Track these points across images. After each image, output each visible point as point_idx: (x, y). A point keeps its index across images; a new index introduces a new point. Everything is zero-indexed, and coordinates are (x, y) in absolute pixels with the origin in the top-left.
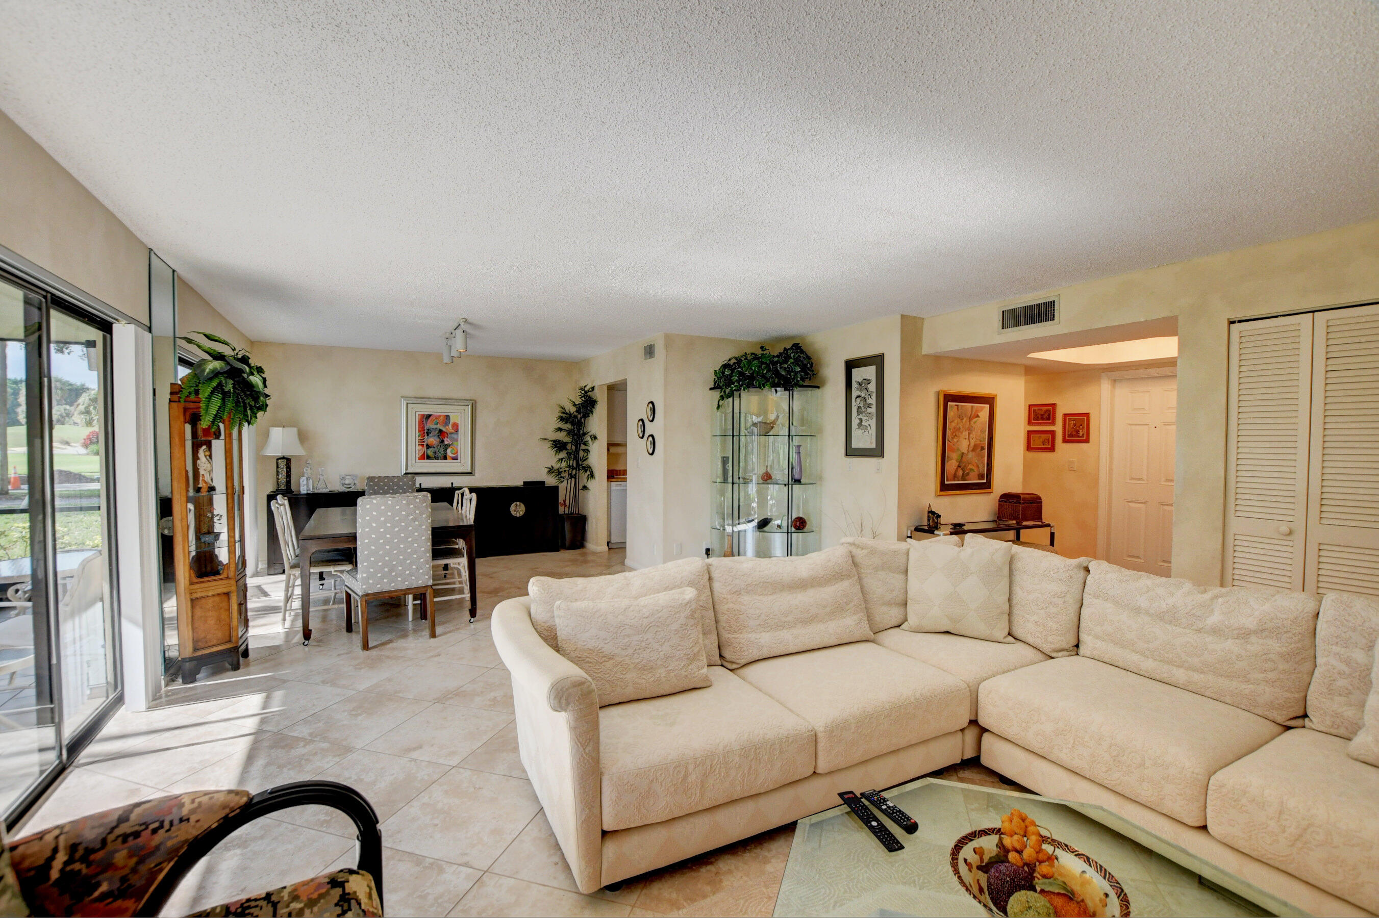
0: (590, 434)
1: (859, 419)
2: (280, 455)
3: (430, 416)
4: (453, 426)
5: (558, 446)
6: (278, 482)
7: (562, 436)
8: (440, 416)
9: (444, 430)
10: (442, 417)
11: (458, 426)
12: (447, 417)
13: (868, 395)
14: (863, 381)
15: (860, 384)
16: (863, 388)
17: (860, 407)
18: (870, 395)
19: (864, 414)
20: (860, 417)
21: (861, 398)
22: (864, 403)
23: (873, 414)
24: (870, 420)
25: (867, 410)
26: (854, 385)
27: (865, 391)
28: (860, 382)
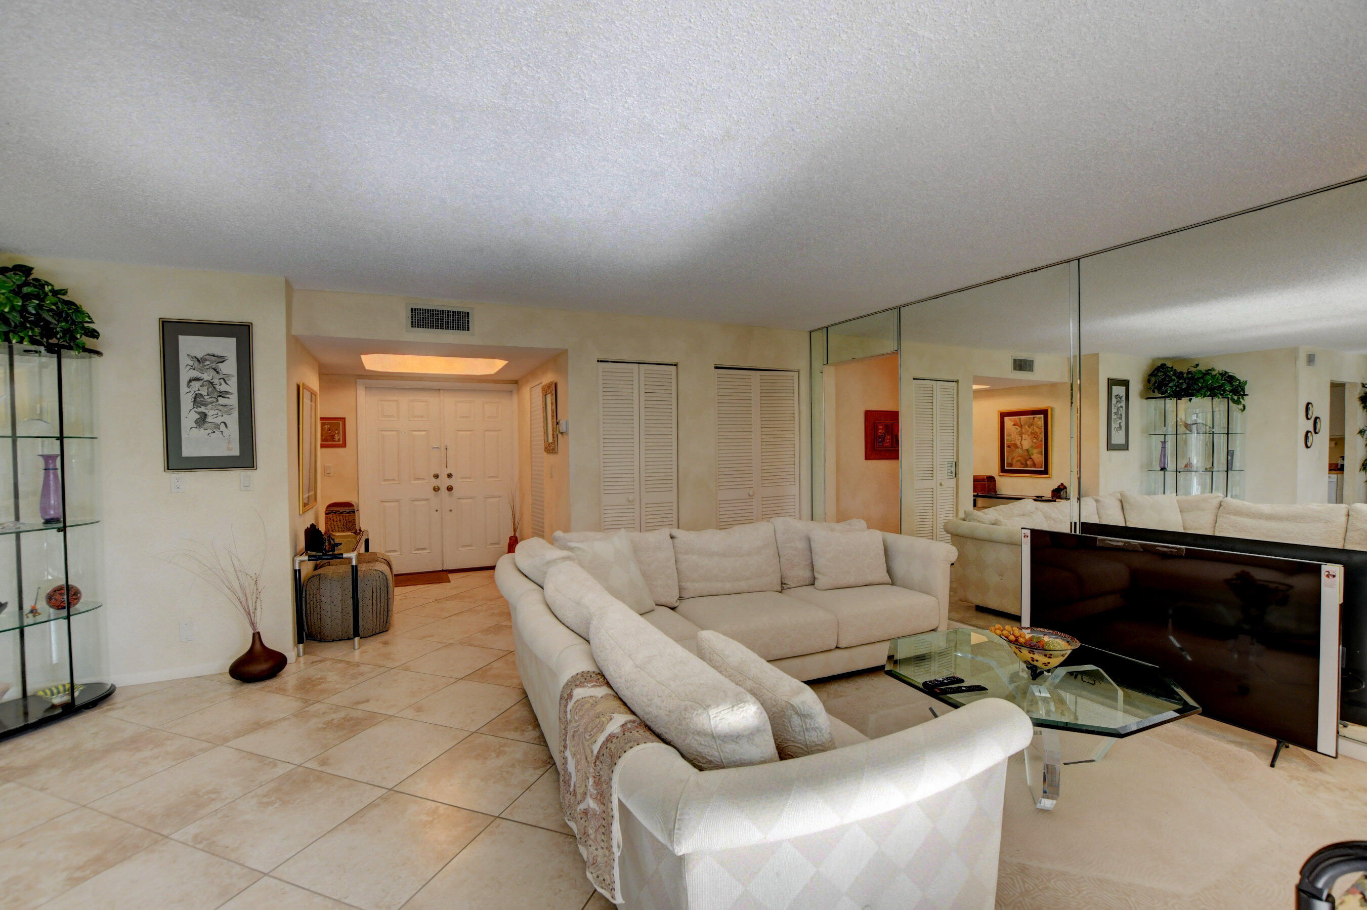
1: (199, 413)
13: (220, 379)
14: (207, 357)
15: (198, 360)
16: (207, 367)
17: (201, 395)
18: (223, 379)
19: (210, 406)
20: (200, 410)
21: (202, 382)
22: (210, 390)
23: (232, 407)
24: (225, 416)
25: (217, 401)
26: (184, 361)
27: (213, 373)
28: (199, 357)
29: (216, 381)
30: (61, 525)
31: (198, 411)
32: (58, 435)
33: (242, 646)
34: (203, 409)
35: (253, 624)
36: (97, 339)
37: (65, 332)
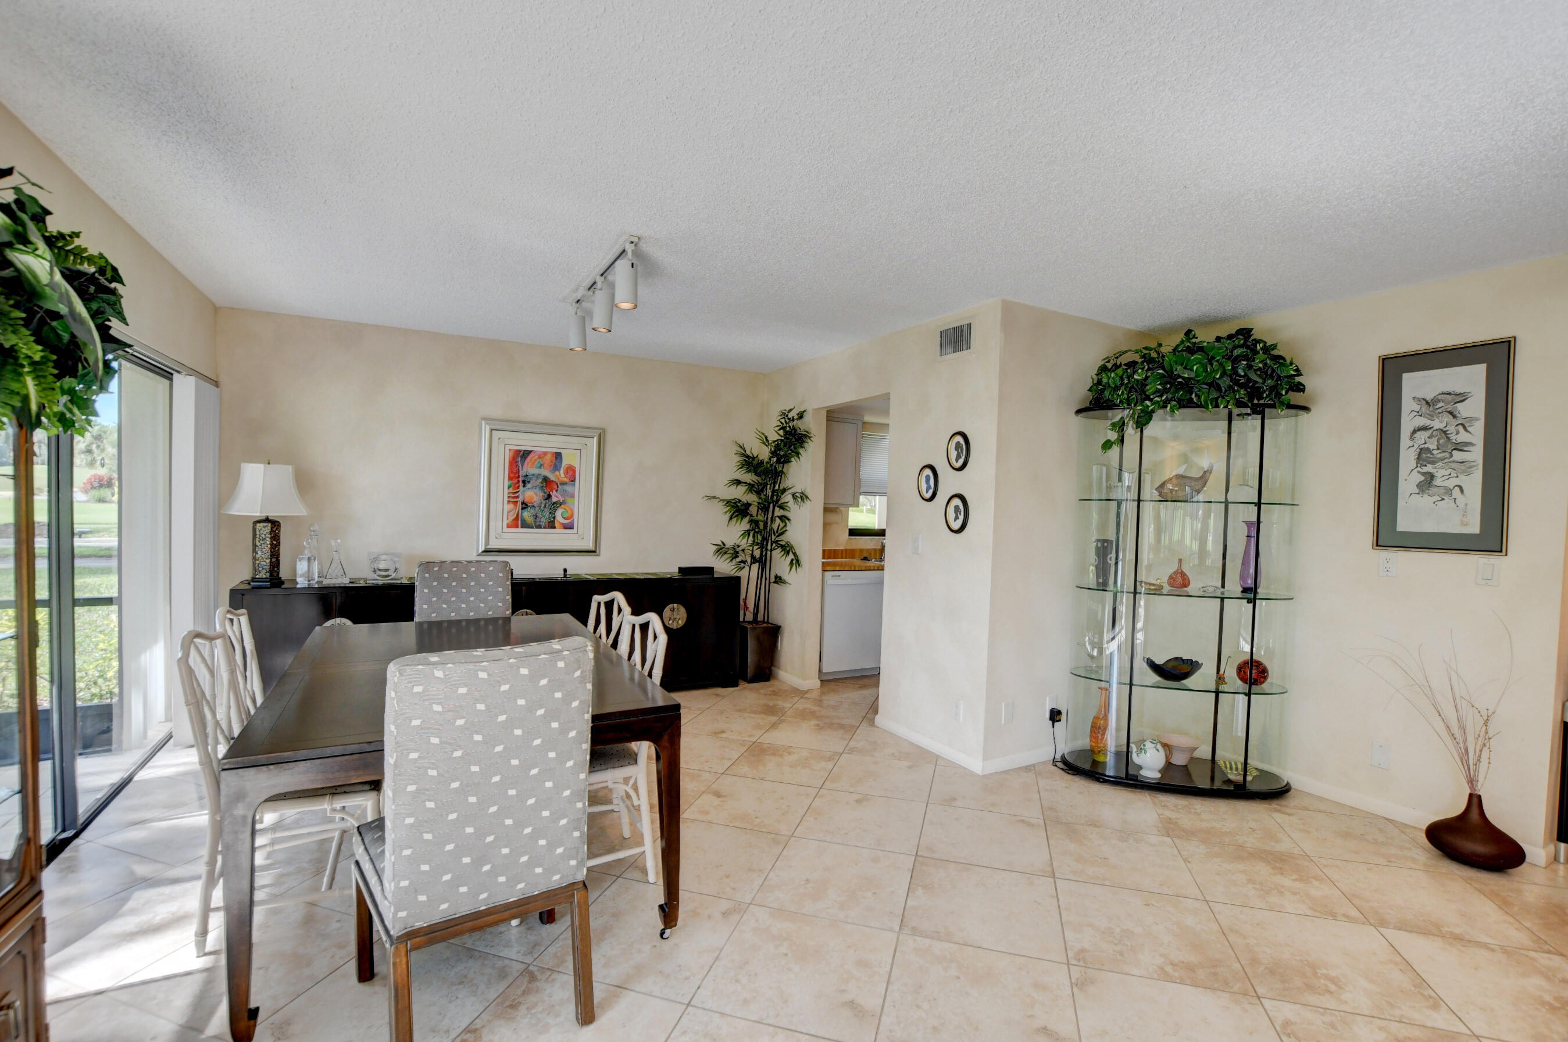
0: (792, 491)
1: (1423, 474)
2: (258, 514)
3: (529, 452)
4: (566, 472)
5: (738, 510)
6: (254, 564)
7: (739, 493)
8: (545, 453)
9: (552, 477)
10: (549, 457)
11: (574, 472)
12: (558, 456)
13: (1457, 425)
14: (1440, 397)
15: (1427, 403)
16: (1440, 410)
17: (1428, 449)
18: (1462, 425)
19: (1440, 464)
20: (1425, 469)
21: (1431, 431)
22: (1442, 441)
23: (1472, 464)
24: (1461, 477)
25: (1451, 456)
26: (1408, 405)
27: (1447, 418)
28: (1429, 399)
29: (1451, 429)
30: (1252, 596)
31: (1423, 471)
32: (1256, 501)
33: (1453, 807)
34: (1429, 468)
35: (1472, 781)
36: (1304, 392)
37: (1272, 389)
